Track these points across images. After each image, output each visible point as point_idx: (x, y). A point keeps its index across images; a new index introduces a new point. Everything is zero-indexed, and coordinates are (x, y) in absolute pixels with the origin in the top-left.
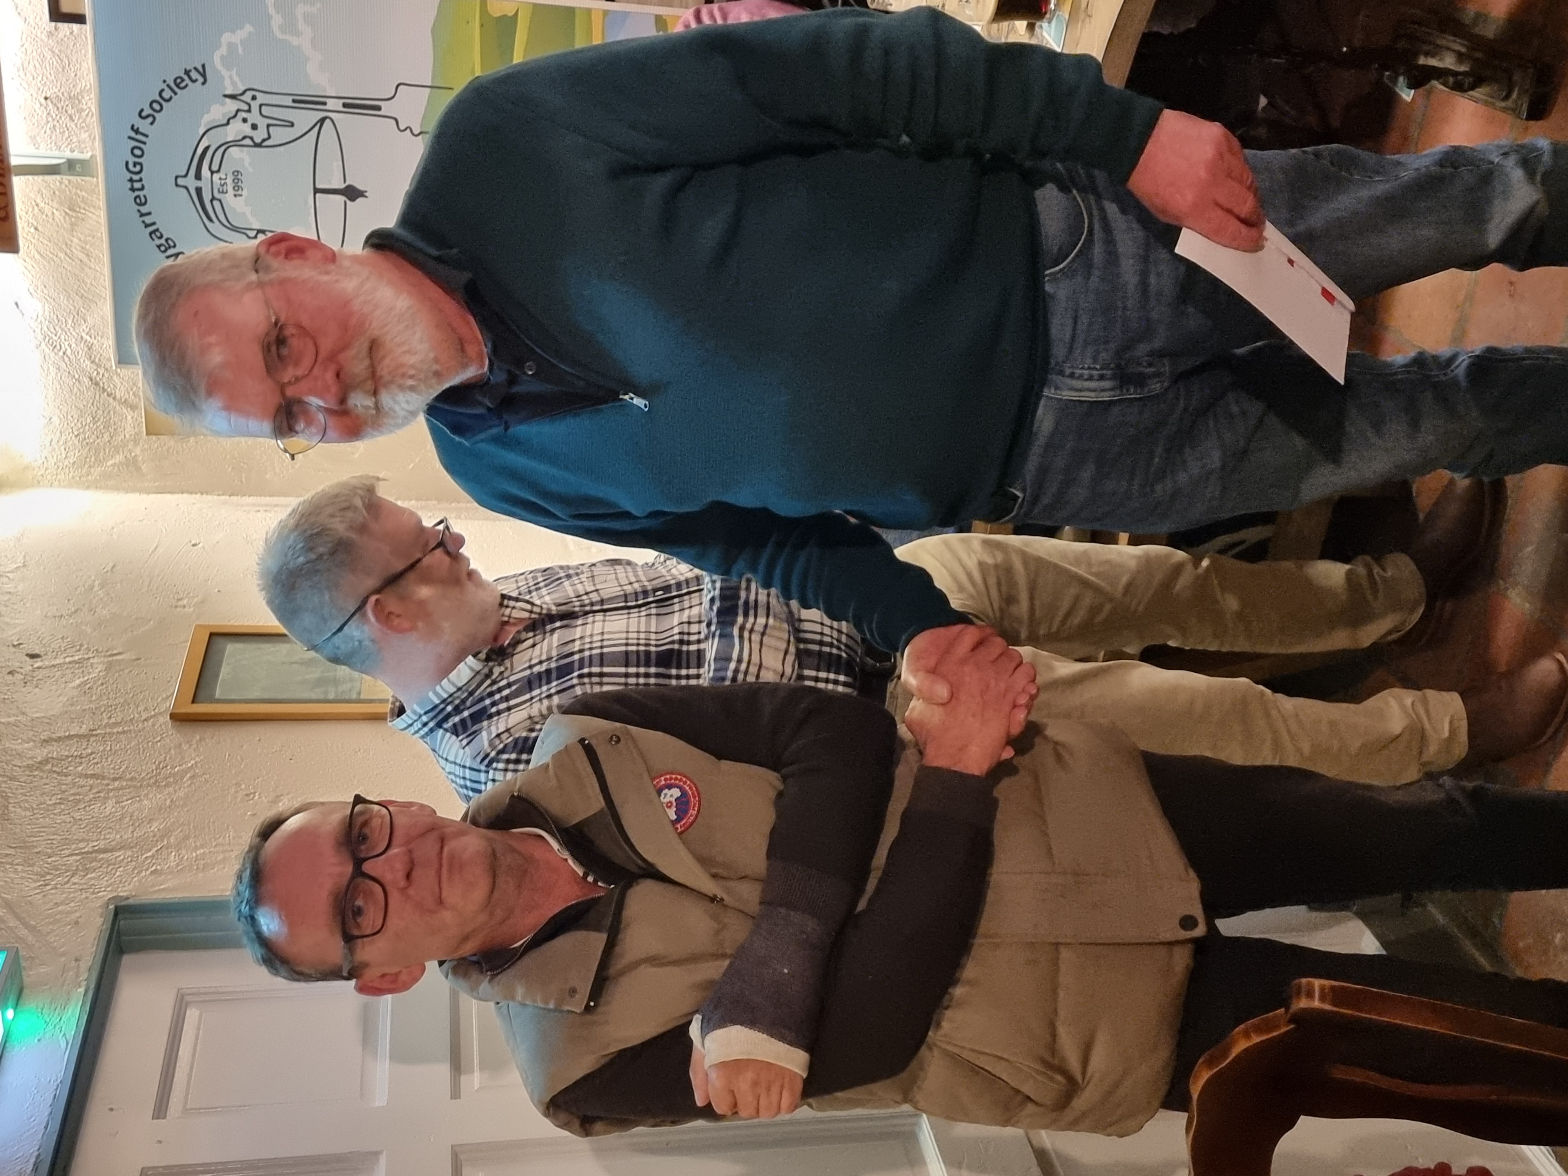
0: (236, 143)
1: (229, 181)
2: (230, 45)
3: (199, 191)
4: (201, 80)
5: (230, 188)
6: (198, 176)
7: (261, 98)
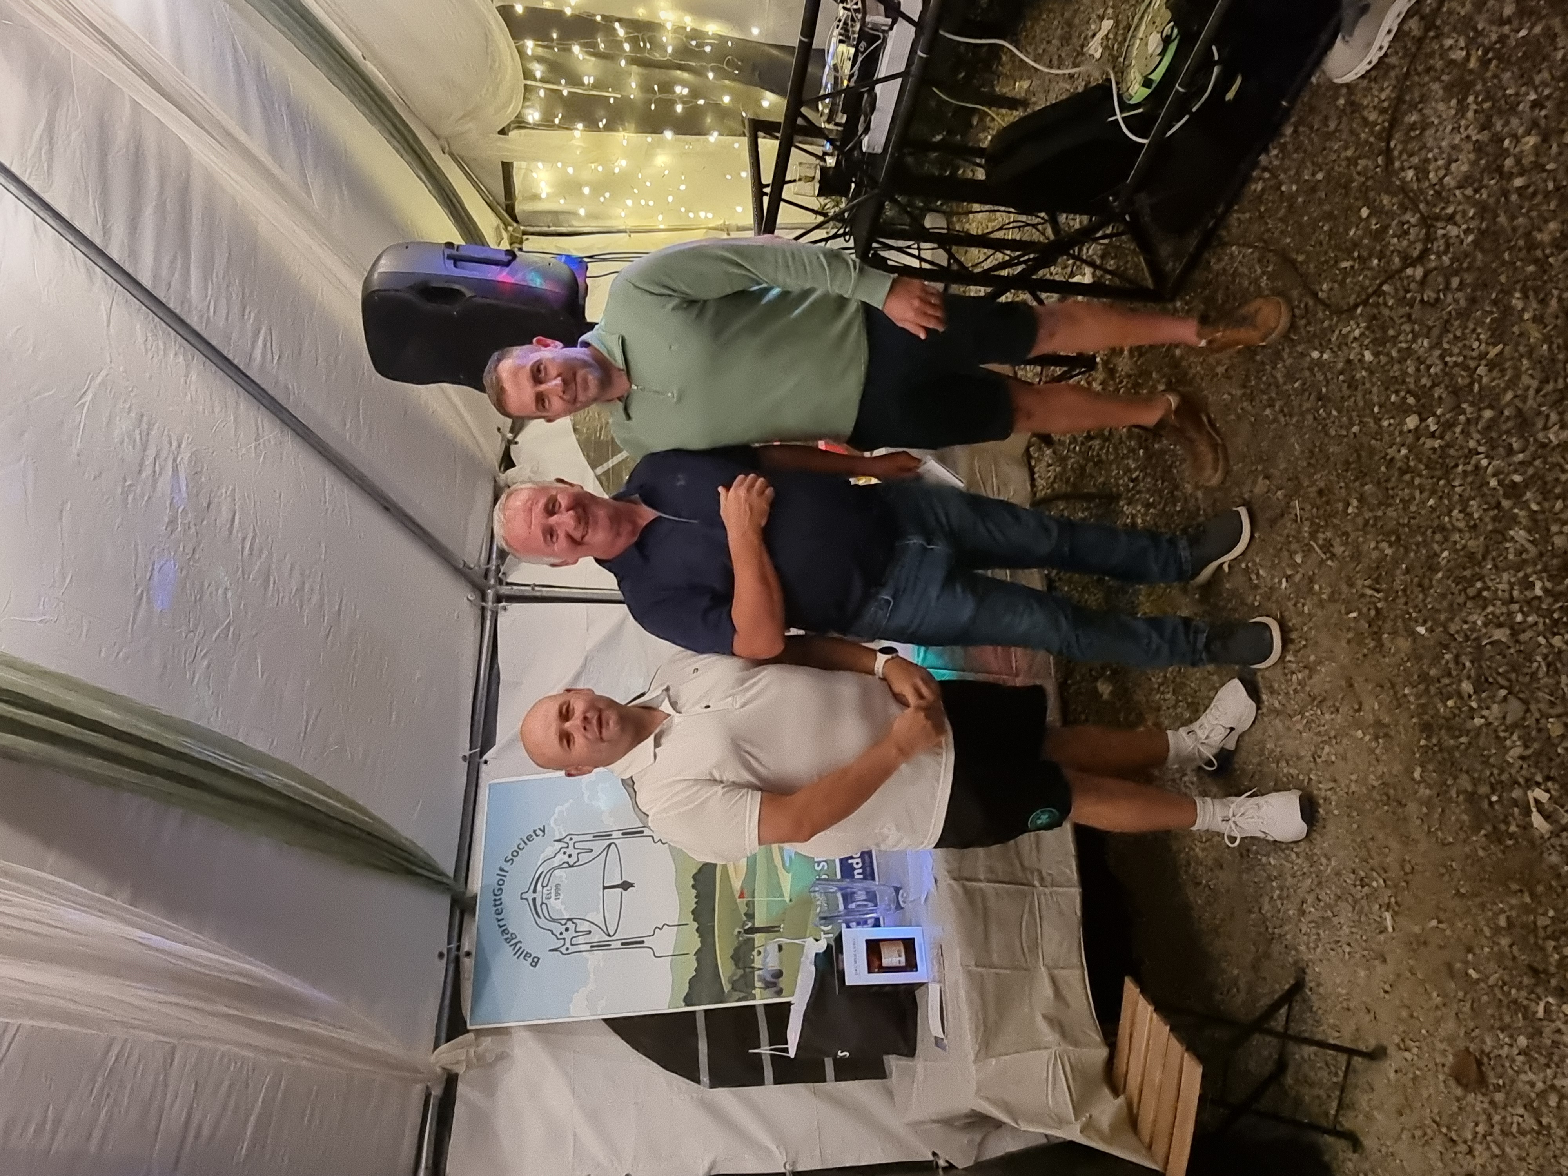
0: (559, 867)
1: (553, 891)
2: (561, 812)
3: (534, 900)
4: (542, 834)
5: (553, 895)
6: (535, 891)
7: (575, 838)
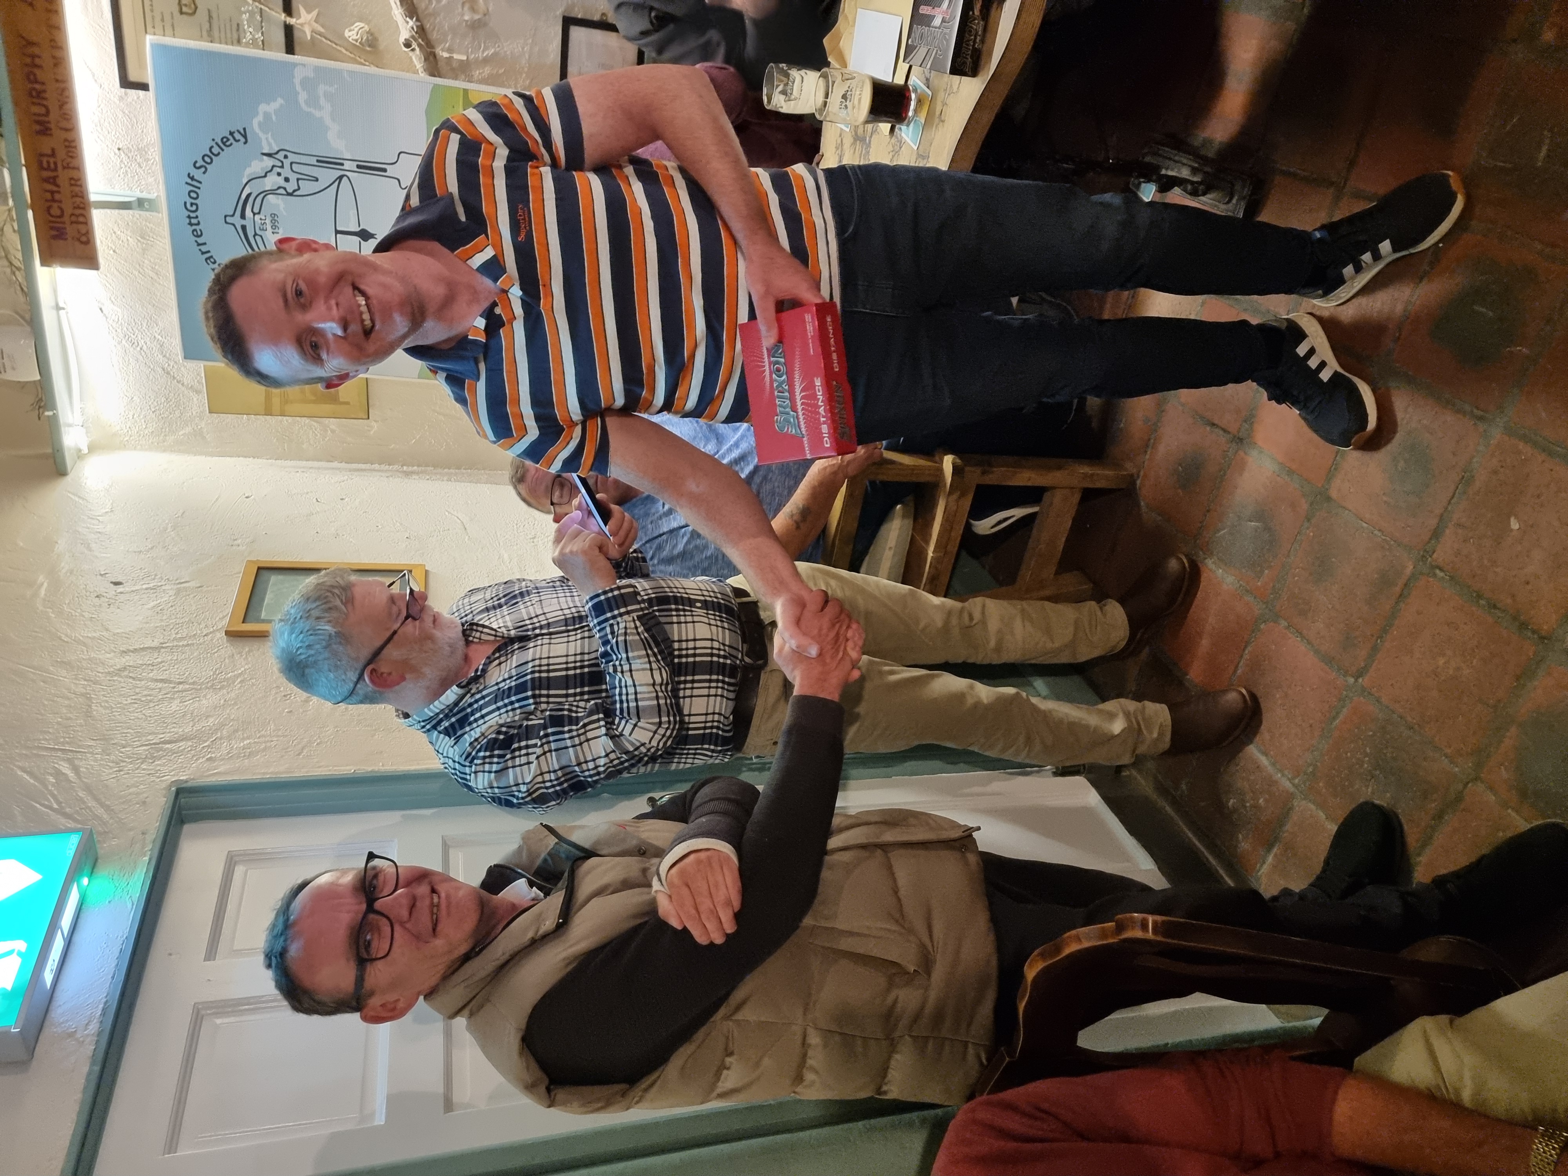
0: (272, 192)
1: (268, 221)
2: (267, 115)
3: (244, 228)
4: (243, 140)
5: (269, 227)
6: (243, 216)
7: (292, 157)
